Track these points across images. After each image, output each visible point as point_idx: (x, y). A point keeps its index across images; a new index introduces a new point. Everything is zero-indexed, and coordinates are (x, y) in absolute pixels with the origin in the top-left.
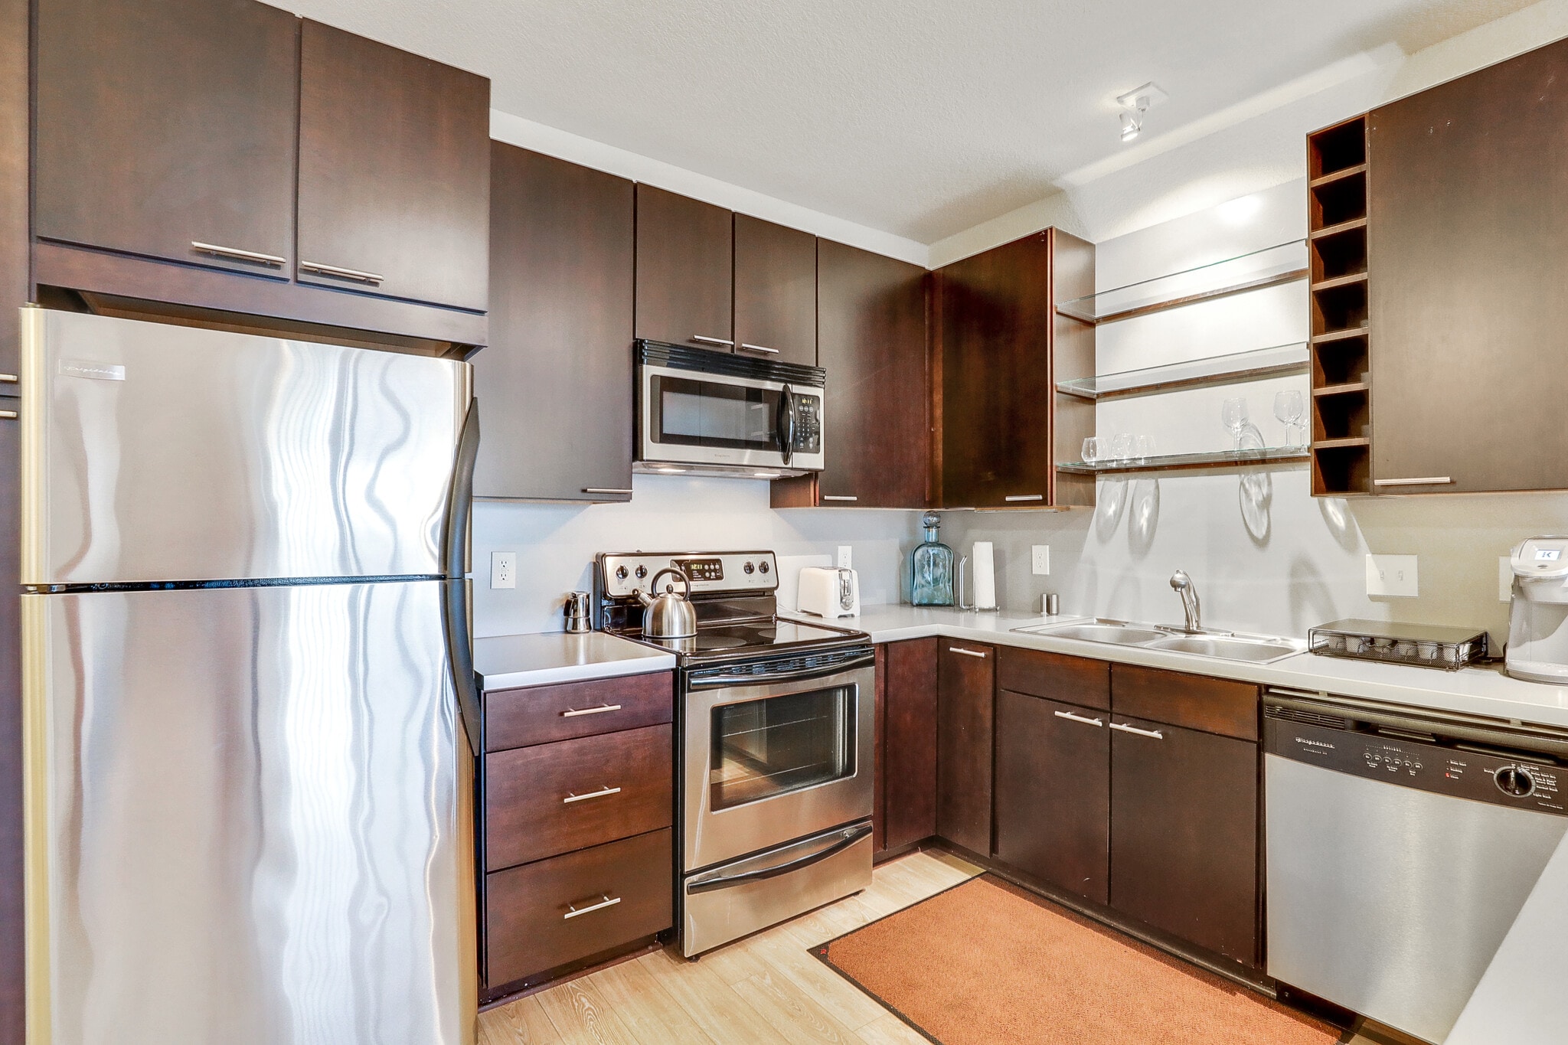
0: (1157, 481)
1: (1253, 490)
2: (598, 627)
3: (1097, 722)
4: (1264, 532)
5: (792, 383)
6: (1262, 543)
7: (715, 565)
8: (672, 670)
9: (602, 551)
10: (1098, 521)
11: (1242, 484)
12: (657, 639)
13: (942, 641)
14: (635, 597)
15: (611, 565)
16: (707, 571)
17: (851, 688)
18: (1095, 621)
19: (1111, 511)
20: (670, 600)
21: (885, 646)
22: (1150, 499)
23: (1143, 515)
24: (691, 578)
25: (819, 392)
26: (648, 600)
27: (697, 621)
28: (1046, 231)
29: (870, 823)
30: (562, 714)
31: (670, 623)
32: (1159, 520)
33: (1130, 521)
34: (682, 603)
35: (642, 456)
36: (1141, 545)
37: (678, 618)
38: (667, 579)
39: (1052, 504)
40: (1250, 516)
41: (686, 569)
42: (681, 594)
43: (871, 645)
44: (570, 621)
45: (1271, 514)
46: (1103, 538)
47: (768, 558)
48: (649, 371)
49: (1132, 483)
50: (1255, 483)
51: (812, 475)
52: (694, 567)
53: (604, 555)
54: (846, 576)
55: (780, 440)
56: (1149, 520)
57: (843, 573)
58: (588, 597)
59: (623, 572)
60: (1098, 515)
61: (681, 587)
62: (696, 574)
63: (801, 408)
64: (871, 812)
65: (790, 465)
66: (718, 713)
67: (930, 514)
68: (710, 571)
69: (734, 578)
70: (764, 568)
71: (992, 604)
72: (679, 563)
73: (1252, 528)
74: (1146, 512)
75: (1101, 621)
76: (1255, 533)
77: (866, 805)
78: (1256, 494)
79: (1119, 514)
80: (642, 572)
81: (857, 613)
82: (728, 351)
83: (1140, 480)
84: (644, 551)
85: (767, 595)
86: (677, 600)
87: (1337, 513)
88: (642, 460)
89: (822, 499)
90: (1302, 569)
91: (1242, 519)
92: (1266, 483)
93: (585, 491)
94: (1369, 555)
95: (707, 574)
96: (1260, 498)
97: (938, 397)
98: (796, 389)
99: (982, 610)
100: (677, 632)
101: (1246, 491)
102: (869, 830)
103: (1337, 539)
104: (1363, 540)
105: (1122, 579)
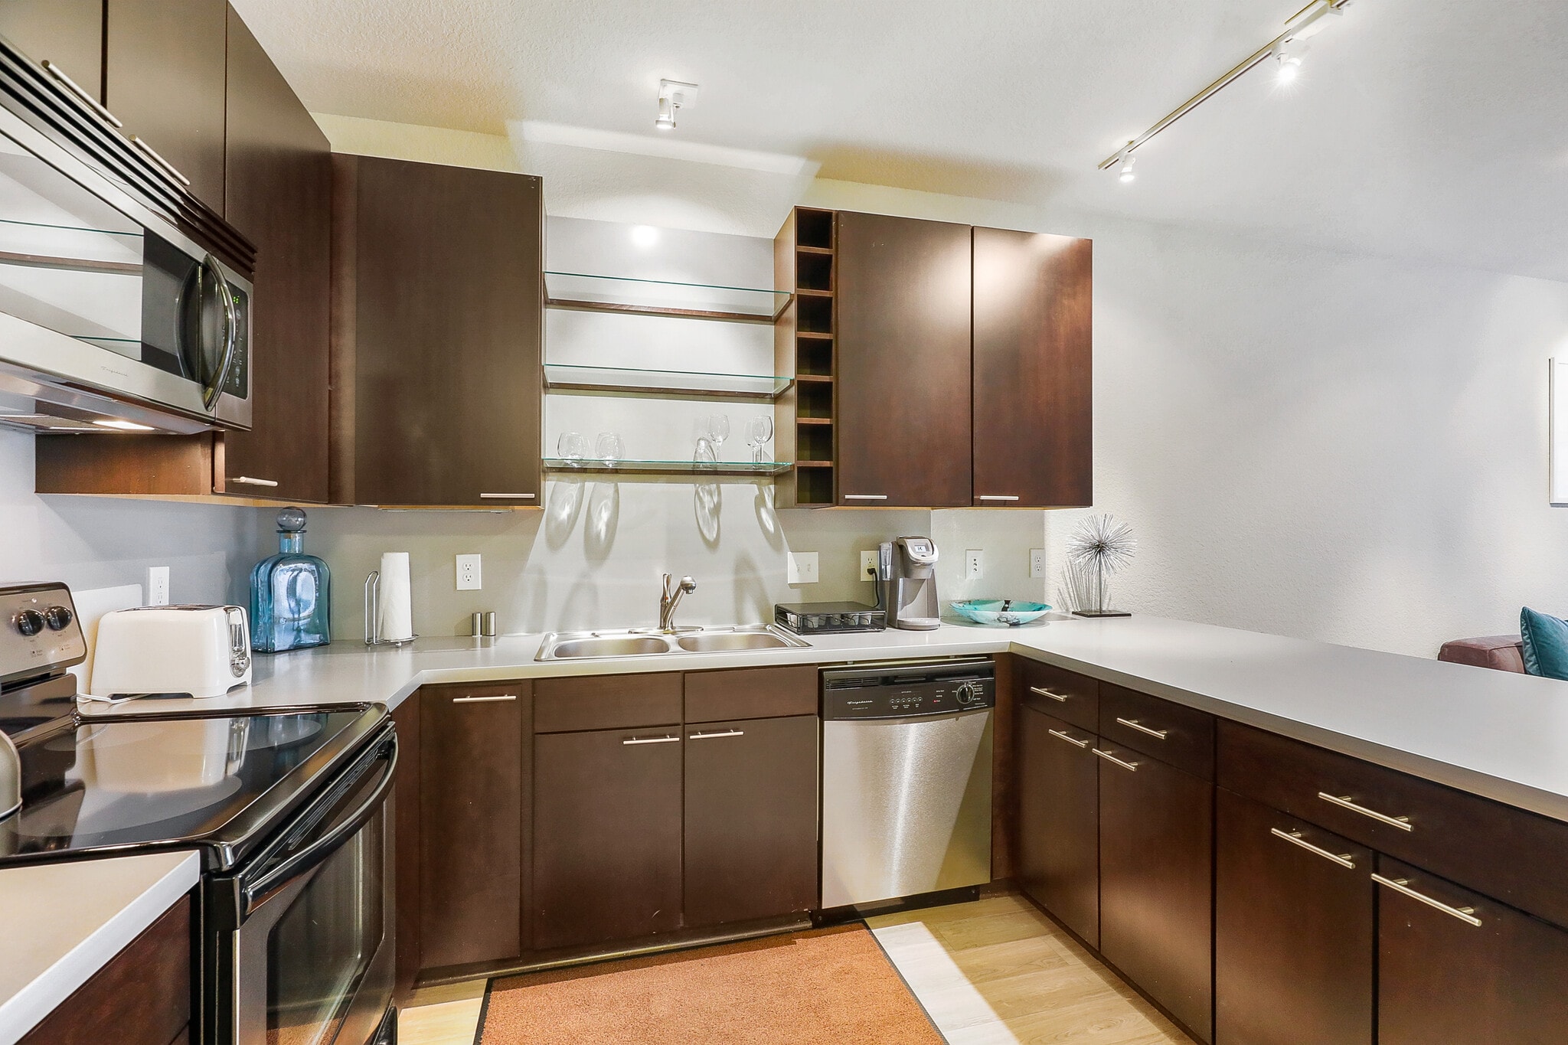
0: (616, 485)
1: (706, 498)
4: (715, 536)
6: (713, 545)
10: (547, 525)
11: (697, 493)
13: (427, 692)
19: (564, 514)
22: (610, 503)
23: (601, 518)
32: (619, 523)
33: (586, 525)
36: (598, 551)
40: (704, 522)
45: (720, 519)
46: (555, 542)
49: (589, 485)
50: (707, 492)
56: (608, 526)
60: (547, 519)
65: (213, 414)
73: (705, 532)
74: (605, 516)
76: (708, 536)
78: (709, 502)
79: (573, 519)
83: (598, 483)
87: (768, 518)
90: (744, 565)
91: (696, 523)
92: (716, 493)
94: (789, 553)
96: (712, 506)
99: (395, 646)
101: (700, 499)
103: (768, 539)
104: (785, 541)
105: (577, 587)
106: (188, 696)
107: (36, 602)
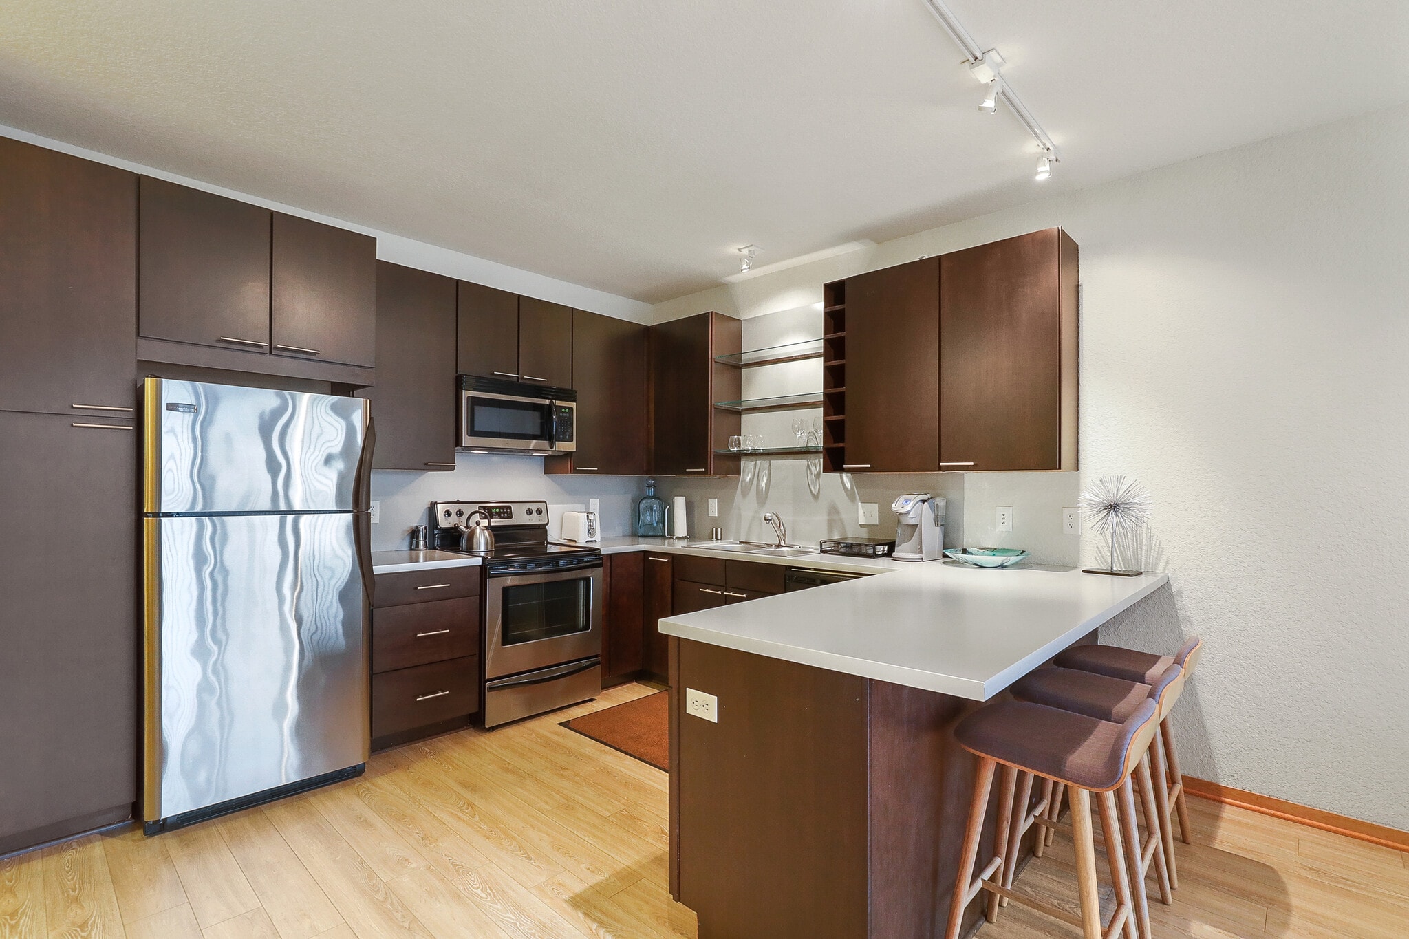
0: (771, 462)
1: (813, 468)
2: (431, 547)
3: (719, 592)
4: (817, 491)
5: (556, 400)
6: (816, 497)
7: (507, 509)
8: (479, 566)
9: (434, 500)
10: (742, 484)
11: (808, 464)
12: (470, 551)
13: (646, 554)
14: (455, 528)
15: (440, 509)
16: (502, 513)
17: (588, 580)
18: (738, 542)
19: (748, 478)
20: (478, 530)
21: (611, 556)
22: (767, 471)
23: (763, 481)
24: (492, 518)
25: (574, 405)
26: (465, 530)
27: (495, 543)
28: (708, 313)
29: (599, 659)
30: (416, 588)
31: (478, 543)
32: (771, 484)
33: (757, 486)
34: (486, 531)
35: (462, 443)
36: (762, 499)
37: (482, 540)
38: (476, 517)
39: (711, 474)
40: (811, 483)
41: (488, 511)
42: (485, 527)
43: (601, 555)
44: (414, 543)
45: (820, 481)
46: (744, 494)
47: (541, 506)
48: (466, 394)
49: (759, 462)
50: (813, 464)
51: (568, 454)
52: (494, 510)
53: (436, 503)
54: (591, 517)
55: (546, 433)
56: (766, 484)
57: (590, 515)
58: (426, 528)
59: (448, 513)
60: (741, 480)
61: (485, 523)
62: (494, 514)
63: (561, 414)
64: (599, 652)
65: (554, 449)
66: (506, 590)
67: (649, 478)
68: (504, 513)
69: (520, 517)
70: (539, 512)
71: (685, 534)
72: (484, 508)
73: (812, 489)
74: (765, 479)
75: (741, 543)
76: (813, 491)
77: (597, 648)
78: (814, 471)
79: (752, 480)
80: (460, 513)
81: (598, 540)
82: (516, 380)
83: (762, 461)
84: (461, 500)
85: (541, 529)
86: (483, 530)
87: (837, 481)
88: (461, 446)
89: (575, 469)
90: (833, 510)
91: (807, 483)
92: (818, 465)
93: (426, 464)
94: (860, 504)
95: (502, 515)
96: (815, 473)
97: (652, 406)
98: (558, 403)
99: (678, 538)
100: (482, 549)
101: (810, 469)
102: (598, 663)
103: (847, 495)
104: (857, 496)
105: (754, 517)
106: (575, 541)
107: (534, 507)
